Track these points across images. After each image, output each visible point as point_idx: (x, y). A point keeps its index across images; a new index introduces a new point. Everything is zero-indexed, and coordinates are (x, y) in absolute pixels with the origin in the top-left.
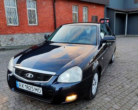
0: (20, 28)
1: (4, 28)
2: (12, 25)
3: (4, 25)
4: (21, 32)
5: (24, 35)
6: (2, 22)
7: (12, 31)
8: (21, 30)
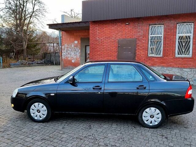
0: (162, 60)
1: (143, 58)
2: (153, 55)
3: (144, 56)
4: (162, 65)
5: (166, 68)
6: (143, 53)
7: (152, 63)
8: (163, 63)
